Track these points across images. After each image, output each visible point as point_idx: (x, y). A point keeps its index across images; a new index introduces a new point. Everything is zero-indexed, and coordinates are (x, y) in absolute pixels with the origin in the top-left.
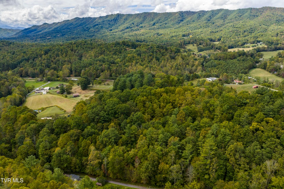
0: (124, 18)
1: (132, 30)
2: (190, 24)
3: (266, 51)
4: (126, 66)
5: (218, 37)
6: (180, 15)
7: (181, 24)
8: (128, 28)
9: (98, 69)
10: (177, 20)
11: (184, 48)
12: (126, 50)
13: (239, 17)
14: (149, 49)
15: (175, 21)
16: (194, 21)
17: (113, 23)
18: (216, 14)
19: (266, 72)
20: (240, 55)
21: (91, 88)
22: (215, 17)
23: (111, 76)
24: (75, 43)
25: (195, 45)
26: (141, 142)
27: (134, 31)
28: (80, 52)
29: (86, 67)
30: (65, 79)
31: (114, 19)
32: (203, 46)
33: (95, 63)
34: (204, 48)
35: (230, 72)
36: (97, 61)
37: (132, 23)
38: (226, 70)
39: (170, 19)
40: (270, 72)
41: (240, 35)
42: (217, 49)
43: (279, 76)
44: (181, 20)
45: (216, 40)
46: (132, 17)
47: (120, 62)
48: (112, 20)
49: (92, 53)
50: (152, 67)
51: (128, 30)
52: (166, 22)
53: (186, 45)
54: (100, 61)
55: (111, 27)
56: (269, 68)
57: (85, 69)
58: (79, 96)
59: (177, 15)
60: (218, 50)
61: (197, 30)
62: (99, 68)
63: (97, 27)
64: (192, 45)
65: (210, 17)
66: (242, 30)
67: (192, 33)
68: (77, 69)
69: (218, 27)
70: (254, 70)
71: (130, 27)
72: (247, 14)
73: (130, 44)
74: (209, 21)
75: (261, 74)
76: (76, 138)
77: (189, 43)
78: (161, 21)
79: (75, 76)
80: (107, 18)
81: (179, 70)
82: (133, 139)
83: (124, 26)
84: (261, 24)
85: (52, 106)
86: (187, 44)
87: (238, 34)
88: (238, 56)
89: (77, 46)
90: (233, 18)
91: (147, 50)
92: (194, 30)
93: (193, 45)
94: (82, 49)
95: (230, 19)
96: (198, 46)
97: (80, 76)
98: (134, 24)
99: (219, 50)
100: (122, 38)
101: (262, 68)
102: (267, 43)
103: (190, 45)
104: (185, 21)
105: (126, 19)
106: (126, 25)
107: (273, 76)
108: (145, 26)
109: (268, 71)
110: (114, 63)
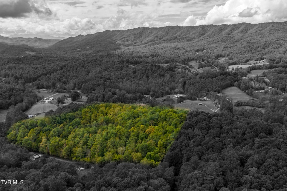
0: (149, 31)
1: (154, 43)
2: (209, 38)
3: (261, 69)
4: (118, 82)
5: (228, 53)
6: (202, 29)
7: (201, 38)
8: (151, 41)
10: (198, 34)
12: (128, 67)
13: (259, 31)
15: (197, 35)
16: (215, 35)
17: (139, 36)
18: (237, 28)
19: (239, 90)
20: (221, 75)
21: (79, 100)
22: (236, 32)
24: (87, 60)
25: (198, 61)
27: (156, 44)
28: (89, 68)
29: (87, 82)
30: (70, 91)
31: (139, 33)
32: (205, 63)
33: (94, 79)
34: (206, 64)
36: (96, 77)
37: (156, 37)
39: (192, 33)
40: (243, 90)
41: (251, 50)
43: (248, 95)
44: (203, 34)
45: (226, 56)
46: (157, 31)
47: (114, 78)
48: (137, 34)
49: (98, 69)
50: (138, 83)
51: (150, 43)
52: (188, 35)
53: (190, 62)
54: (98, 77)
55: (136, 40)
57: (85, 84)
59: (199, 29)
61: (213, 45)
62: (96, 83)
63: (123, 40)
65: (231, 31)
66: (256, 46)
67: (207, 48)
68: (79, 84)
69: (236, 41)
70: (229, 89)
71: (153, 40)
72: (268, 28)
74: (229, 35)
75: (233, 92)
76: (38, 132)
77: (193, 60)
78: (183, 34)
79: (78, 89)
80: (134, 31)
81: (163, 86)
83: (148, 39)
84: (278, 39)
86: (191, 60)
87: (250, 50)
88: (219, 75)
89: (88, 63)
90: (253, 32)
92: (211, 44)
93: (196, 62)
94: (91, 65)
95: (250, 33)
96: (200, 62)
97: (81, 89)
98: (157, 37)
99: (217, 67)
100: (140, 52)
101: (237, 87)
103: (193, 61)
104: (206, 35)
105: (151, 33)
106: (150, 38)
107: (244, 94)
108: (167, 40)
109: (241, 89)
110: (109, 79)
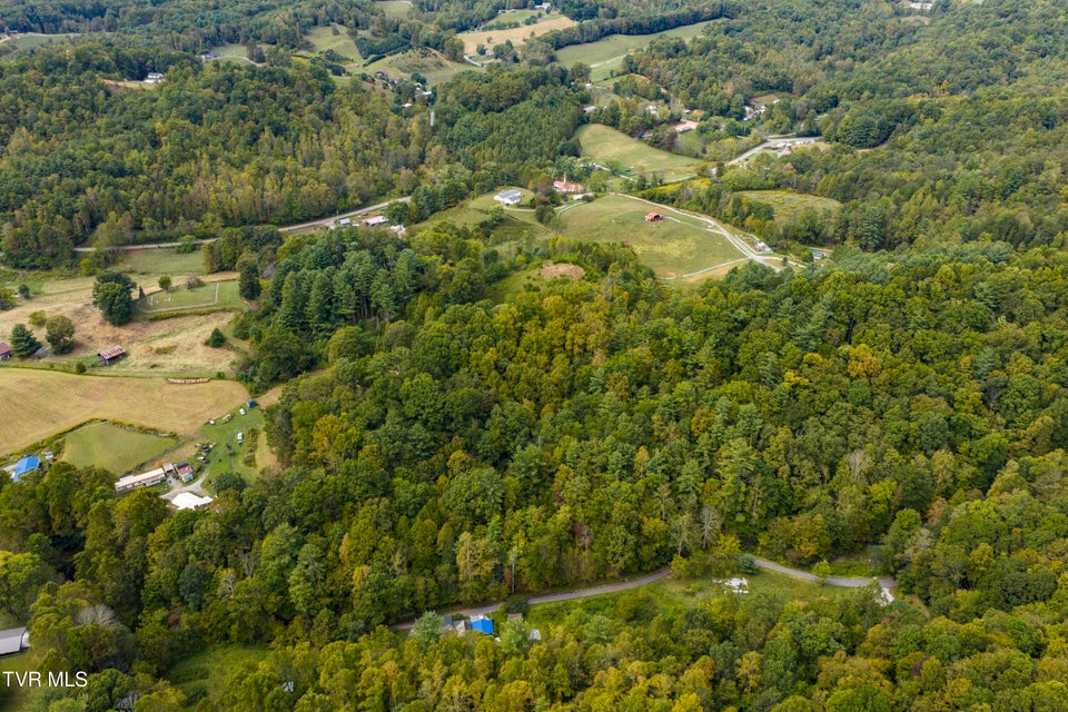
3: (578, 43)
4: (181, 179)
9: (74, 211)
11: (308, 46)
14: (223, 88)
19: (621, 136)
20: (535, 86)
23: (138, 227)
25: (342, 29)
26: (571, 483)
32: (373, 33)
33: (42, 184)
34: (380, 41)
35: (532, 151)
38: (519, 149)
40: (631, 135)
42: (427, 44)
43: (658, 148)
47: (149, 164)
53: (306, 33)
56: (626, 123)
58: (124, 355)
60: (434, 51)
64: (329, 30)
73: (107, 58)
75: (610, 145)
77: (316, 24)
82: (536, 481)
85: (81, 426)
86: (310, 25)
88: (531, 87)
91: (217, 91)
93: (336, 33)
96: (353, 34)
99: (436, 48)
101: (605, 123)
102: (566, 6)
103: (320, 30)
109: (624, 131)
110: (121, 172)
